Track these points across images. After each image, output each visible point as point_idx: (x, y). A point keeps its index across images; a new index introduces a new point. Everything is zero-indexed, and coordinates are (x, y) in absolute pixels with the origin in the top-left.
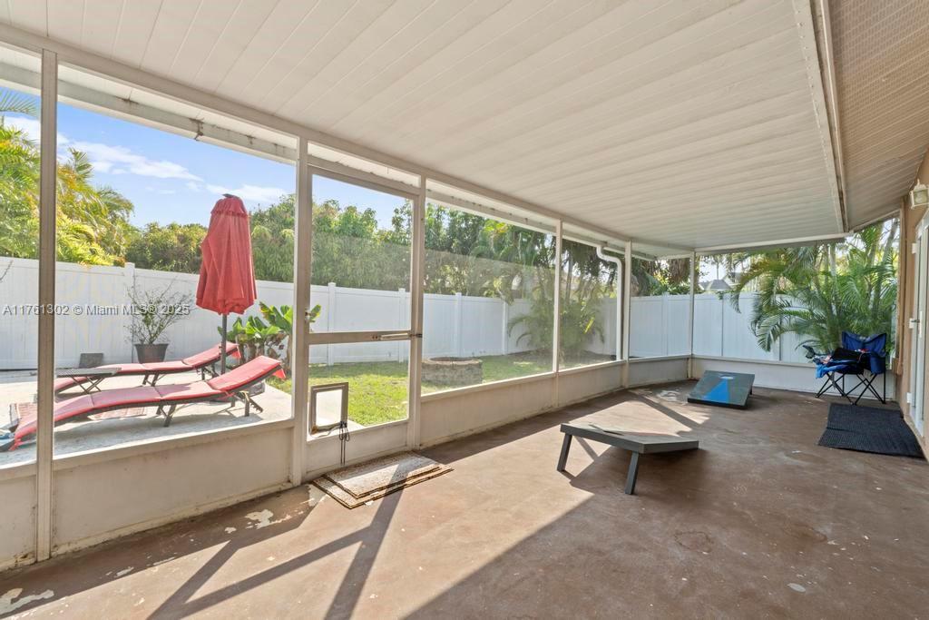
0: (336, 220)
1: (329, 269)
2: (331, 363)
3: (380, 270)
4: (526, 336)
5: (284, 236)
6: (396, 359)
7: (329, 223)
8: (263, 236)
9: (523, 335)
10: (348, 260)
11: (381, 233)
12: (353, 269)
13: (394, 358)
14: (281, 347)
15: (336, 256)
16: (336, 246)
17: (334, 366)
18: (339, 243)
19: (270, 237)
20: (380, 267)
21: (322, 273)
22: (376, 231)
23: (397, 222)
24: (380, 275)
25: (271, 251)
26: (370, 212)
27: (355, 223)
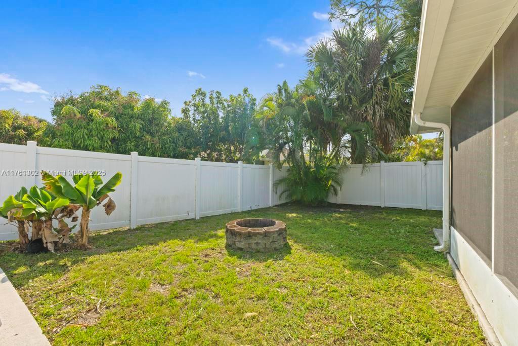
0: (138, 107)
1: (133, 144)
2: (134, 226)
3: (174, 145)
4: (285, 193)
5: (91, 115)
6: (194, 217)
7: (132, 108)
8: (73, 115)
9: (283, 192)
10: (148, 137)
11: (173, 118)
12: (152, 144)
13: (191, 216)
14: (75, 219)
15: (138, 134)
16: (138, 126)
17: (137, 229)
18: (141, 124)
19: (79, 115)
20: (173, 142)
21: (126, 146)
22: (170, 117)
23: (185, 111)
24: (174, 149)
25: (79, 127)
26: (164, 104)
27: (153, 109)
